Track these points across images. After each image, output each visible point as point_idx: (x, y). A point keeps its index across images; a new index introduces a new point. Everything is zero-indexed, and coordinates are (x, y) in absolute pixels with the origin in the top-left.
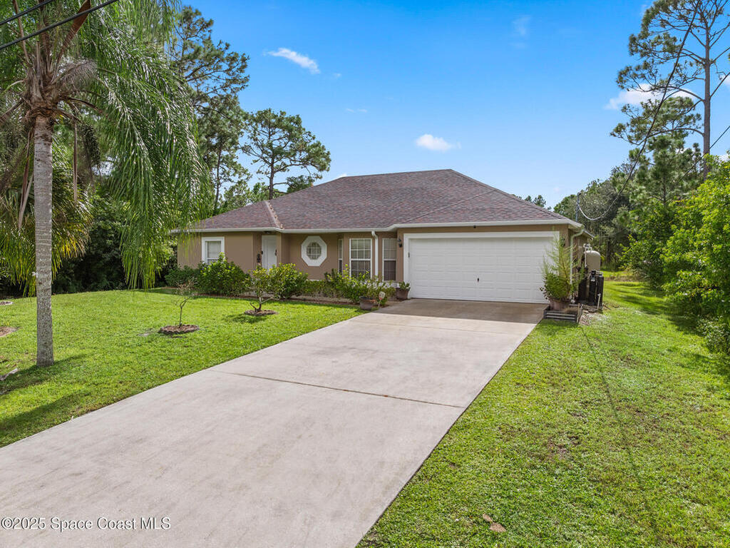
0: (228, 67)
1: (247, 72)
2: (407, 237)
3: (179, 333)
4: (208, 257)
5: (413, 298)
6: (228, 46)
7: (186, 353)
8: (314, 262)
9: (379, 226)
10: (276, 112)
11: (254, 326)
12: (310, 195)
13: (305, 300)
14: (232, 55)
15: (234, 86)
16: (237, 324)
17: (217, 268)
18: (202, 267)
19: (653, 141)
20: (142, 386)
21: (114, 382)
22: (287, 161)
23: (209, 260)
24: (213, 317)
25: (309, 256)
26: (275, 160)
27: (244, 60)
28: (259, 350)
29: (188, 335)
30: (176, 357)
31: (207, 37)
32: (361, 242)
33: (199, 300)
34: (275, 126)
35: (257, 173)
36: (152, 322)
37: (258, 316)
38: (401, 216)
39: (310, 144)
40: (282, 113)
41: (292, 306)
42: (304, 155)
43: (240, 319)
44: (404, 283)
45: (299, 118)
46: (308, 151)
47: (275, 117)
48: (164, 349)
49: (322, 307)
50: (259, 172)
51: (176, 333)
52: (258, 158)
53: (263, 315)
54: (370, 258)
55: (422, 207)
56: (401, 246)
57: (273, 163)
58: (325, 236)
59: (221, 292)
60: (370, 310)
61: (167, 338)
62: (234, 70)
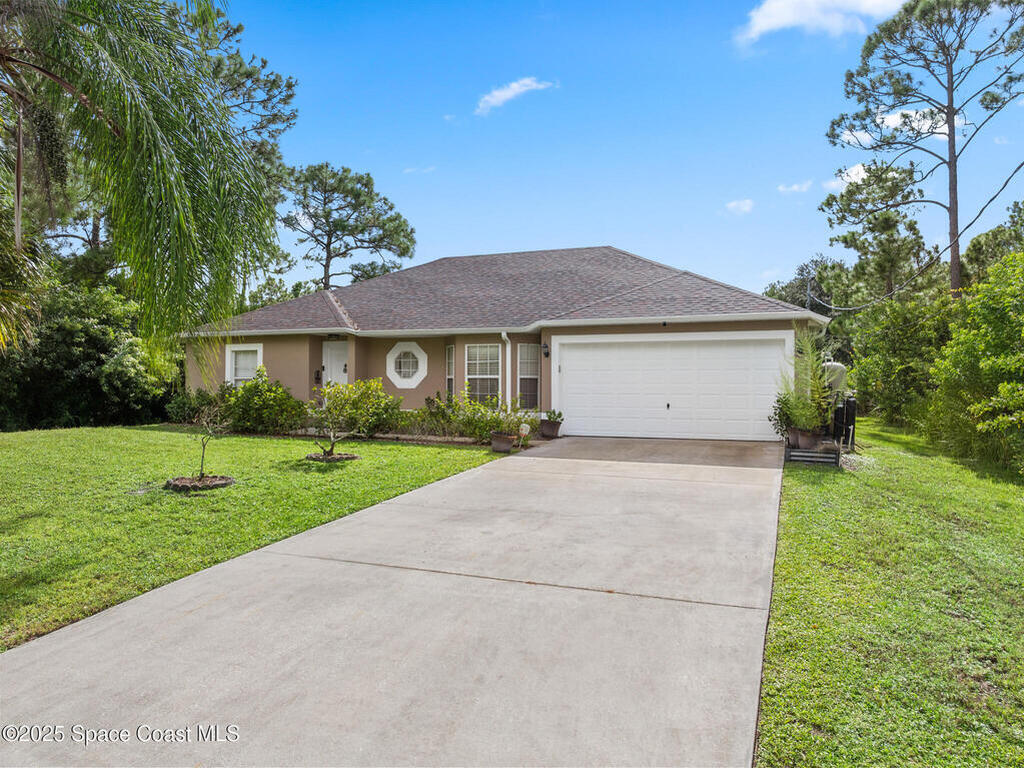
0: (264, 96)
1: (294, 103)
2: (556, 341)
3: (200, 489)
4: (236, 375)
5: (565, 436)
6: (264, 63)
7: (215, 522)
8: (407, 380)
9: (514, 324)
10: (337, 166)
11: (328, 476)
12: (396, 283)
13: (397, 439)
14: (272, 77)
15: (273, 127)
16: (298, 474)
17: (254, 390)
18: (225, 391)
19: (873, 221)
20: (140, 583)
21: (84, 577)
22: (350, 240)
23: (236, 380)
24: (254, 464)
25: (400, 373)
26: (333, 240)
27: (290, 86)
28: (346, 515)
29: (216, 492)
30: (200, 529)
31: (234, 52)
32: (484, 350)
33: (224, 440)
34: (334, 190)
35: (304, 258)
36: (149, 472)
37: (330, 462)
38: (545, 309)
39: (385, 217)
40: (345, 171)
41: (380, 447)
42: (376, 232)
43: (301, 466)
44: (554, 412)
45: (371, 178)
46: (382, 227)
47: (334, 175)
48: (176, 516)
49: (430, 449)
50: (307, 257)
51: (195, 488)
52: (306, 236)
53: (338, 460)
54: (498, 374)
55: (576, 297)
56: (547, 355)
57: (329, 243)
58: (424, 342)
59: (260, 428)
60: (508, 453)
61: (180, 498)
62: (275, 100)
